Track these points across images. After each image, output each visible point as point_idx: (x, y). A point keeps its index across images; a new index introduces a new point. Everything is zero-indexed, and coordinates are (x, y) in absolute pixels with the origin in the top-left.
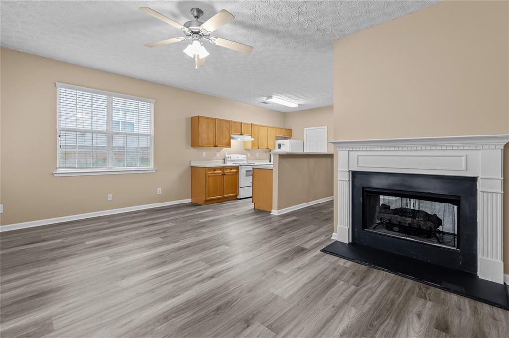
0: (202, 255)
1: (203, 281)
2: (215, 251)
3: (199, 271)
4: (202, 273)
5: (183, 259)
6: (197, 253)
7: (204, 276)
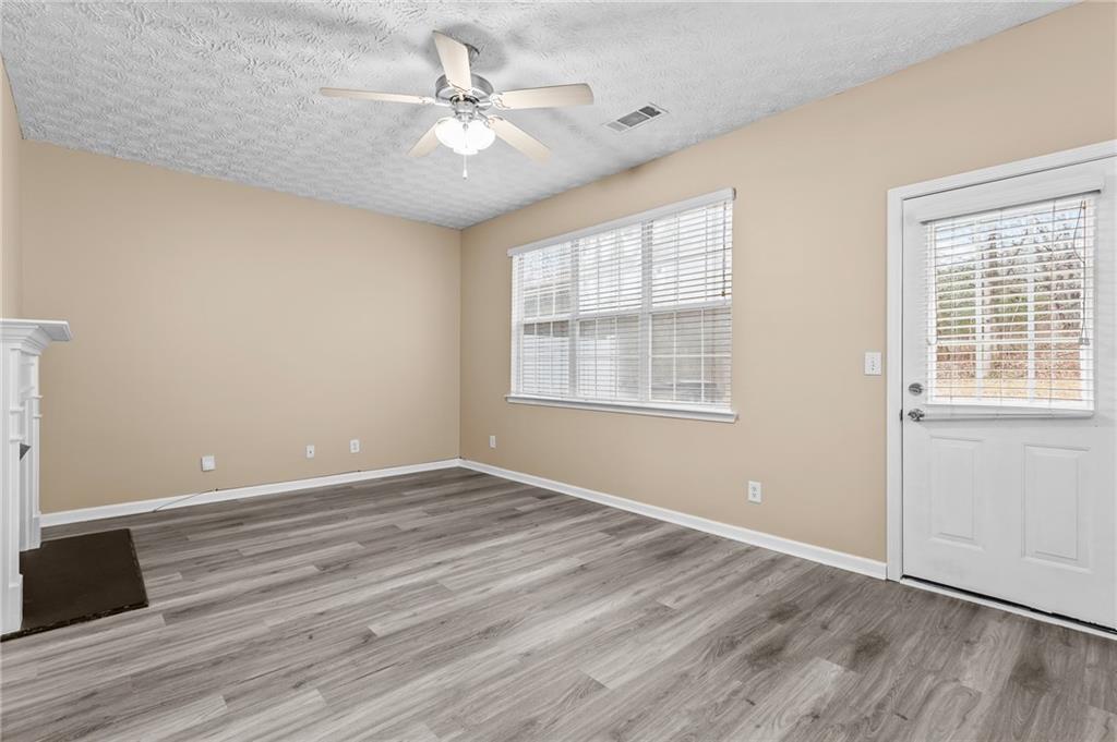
0: (450, 605)
1: (453, 560)
2: (415, 615)
3: (459, 573)
4: (455, 570)
5: (494, 597)
6: (463, 609)
7: (450, 566)
